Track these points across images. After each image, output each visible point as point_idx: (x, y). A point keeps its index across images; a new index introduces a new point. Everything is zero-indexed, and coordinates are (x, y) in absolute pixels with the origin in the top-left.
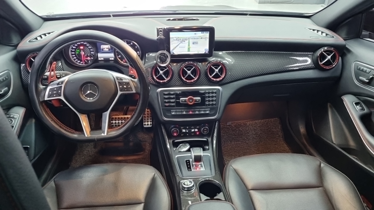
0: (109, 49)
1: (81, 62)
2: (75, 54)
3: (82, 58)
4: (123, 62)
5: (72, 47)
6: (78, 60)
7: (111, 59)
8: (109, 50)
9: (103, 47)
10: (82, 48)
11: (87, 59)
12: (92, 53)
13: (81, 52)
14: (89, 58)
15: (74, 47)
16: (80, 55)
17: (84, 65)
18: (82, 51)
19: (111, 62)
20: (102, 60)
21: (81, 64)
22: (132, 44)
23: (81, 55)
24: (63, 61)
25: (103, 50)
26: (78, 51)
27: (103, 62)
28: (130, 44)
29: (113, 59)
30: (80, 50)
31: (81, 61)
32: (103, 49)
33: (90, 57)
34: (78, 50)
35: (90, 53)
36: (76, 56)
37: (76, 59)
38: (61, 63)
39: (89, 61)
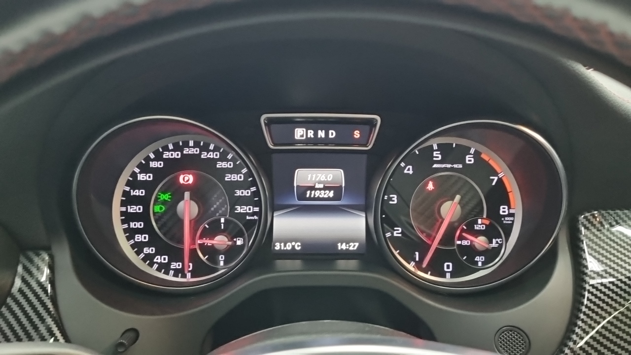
0: (337, 190)
1: (175, 265)
2: (143, 217)
3: (181, 241)
4: (419, 265)
5: (134, 175)
6: (159, 253)
7: (342, 247)
8: (337, 197)
9: (304, 176)
10: (186, 179)
11: (208, 242)
12: (240, 209)
13: (181, 205)
14: (220, 241)
15: (141, 177)
16: (172, 221)
17: (189, 278)
18: (187, 195)
19: (342, 264)
20: (291, 255)
21: (170, 277)
22: (469, 159)
23: (181, 222)
24: (64, 256)
25: (302, 197)
26: (166, 197)
27: (297, 263)
28: (462, 161)
29: (354, 247)
30: (178, 192)
31: (176, 254)
32: (303, 192)
33: (232, 232)
34: (164, 191)
35: (233, 209)
36: (148, 229)
37: (148, 244)
38: (52, 267)
39: (222, 258)
